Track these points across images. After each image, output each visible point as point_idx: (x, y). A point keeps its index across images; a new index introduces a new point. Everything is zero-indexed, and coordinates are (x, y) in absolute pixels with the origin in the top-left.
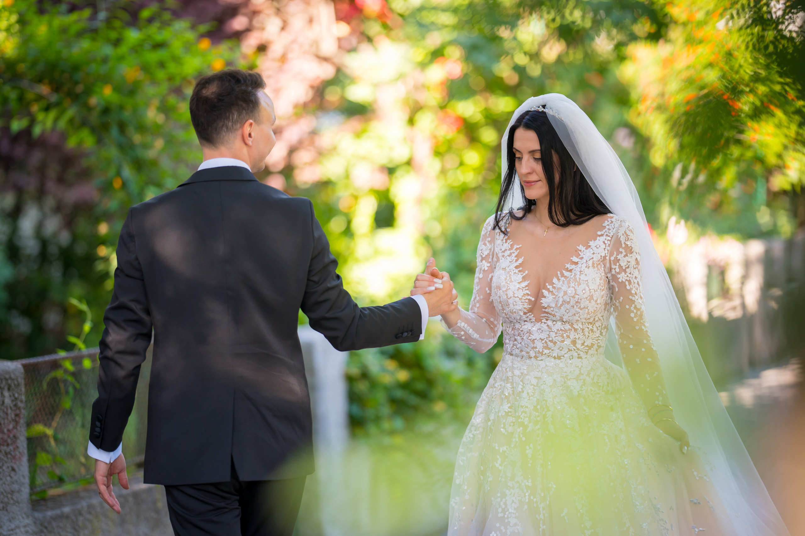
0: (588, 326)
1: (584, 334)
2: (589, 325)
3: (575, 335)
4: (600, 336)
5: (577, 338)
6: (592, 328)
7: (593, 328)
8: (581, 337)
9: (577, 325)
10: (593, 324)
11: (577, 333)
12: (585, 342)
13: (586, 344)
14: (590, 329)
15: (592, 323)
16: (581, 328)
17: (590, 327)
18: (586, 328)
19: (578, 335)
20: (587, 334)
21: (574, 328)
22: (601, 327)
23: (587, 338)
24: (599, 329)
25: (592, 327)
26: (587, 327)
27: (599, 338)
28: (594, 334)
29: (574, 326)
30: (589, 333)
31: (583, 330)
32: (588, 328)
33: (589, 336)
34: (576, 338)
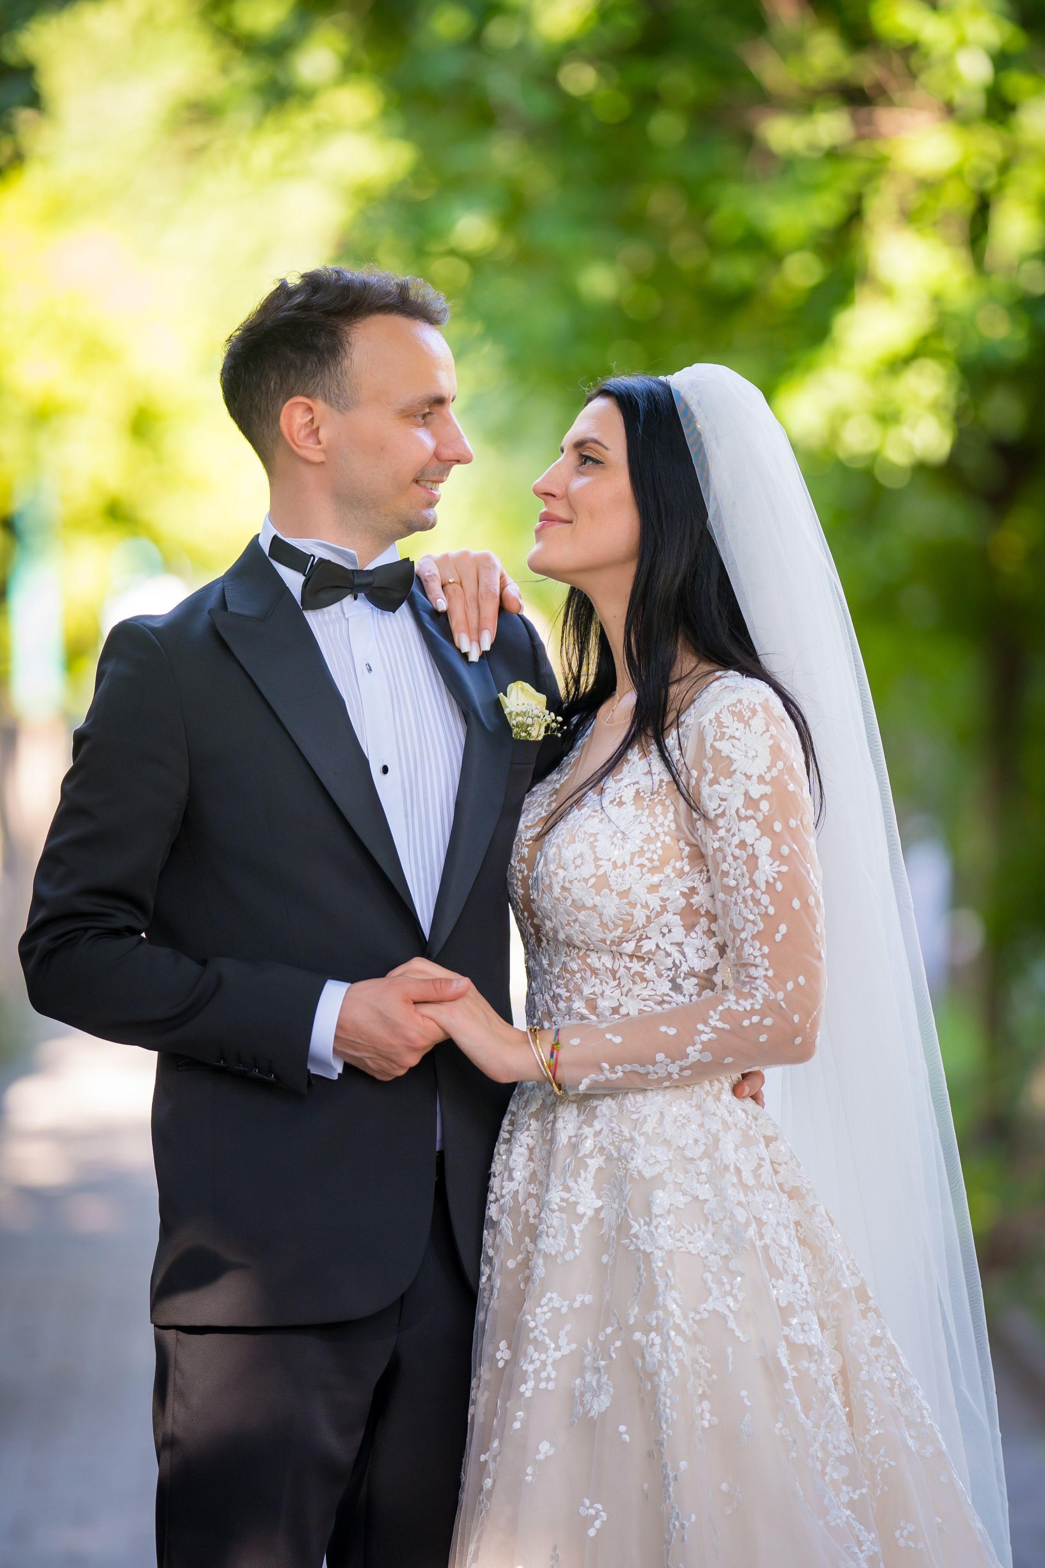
0: (629, 965)
1: (619, 984)
2: (631, 961)
3: (594, 986)
4: (672, 993)
5: (598, 992)
6: (641, 970)
7: (644, 969)
8: (608, 993)
9: (599, 958)
10: (646, 960)
11: (601, 981)
12: (620, 1005)
13: (623, 1011)
14: (632, 972)
15: (644, 959)
16: (607, 968)
17: (636, 966)
18: (622, 968)
19: (601, 983)
20: (626, 983)
21: (589, 966)
22: (673, 972)
23: (626, 996)
24: (666, 975)
25: (643, 967)
26: (625, 967)
27: (666, 998)
28: (649, 988)
29: (589, 960)
30: (634, 983)
31: (614, 973)
32: (629, 969)
33: (630, 990)
34: (593, 993)
